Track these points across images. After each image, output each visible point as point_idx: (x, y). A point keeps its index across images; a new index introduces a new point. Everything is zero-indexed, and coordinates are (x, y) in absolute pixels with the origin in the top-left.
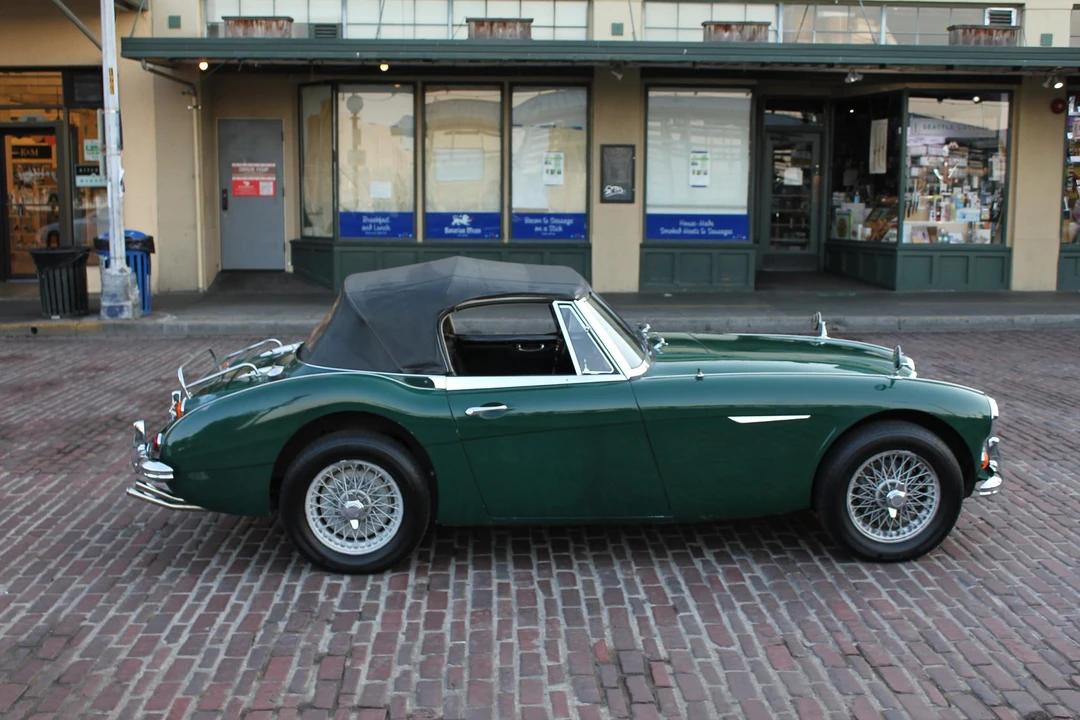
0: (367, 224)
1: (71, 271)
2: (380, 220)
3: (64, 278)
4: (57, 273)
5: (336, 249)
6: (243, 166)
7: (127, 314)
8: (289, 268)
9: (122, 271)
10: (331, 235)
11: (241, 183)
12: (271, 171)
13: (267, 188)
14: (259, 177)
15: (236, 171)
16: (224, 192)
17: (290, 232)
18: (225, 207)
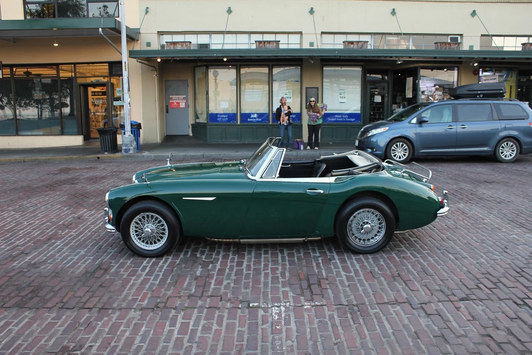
0: (219, 118)
1: (111, 136)
2: (224, 116)
3: (109, 139)
4: (106, 136)
5: (208, 127)
6: (174, 97)
7: (131, 152)
8: (191, 134)
9: (129, 136)
10: (206, 122)
11: (173, 103)
12: (184, 98)
13: (182, 105)
14: (179, 101)
15: (171, 99)
16: (167, 106)
17: (191, 121)
18: (167, 112)
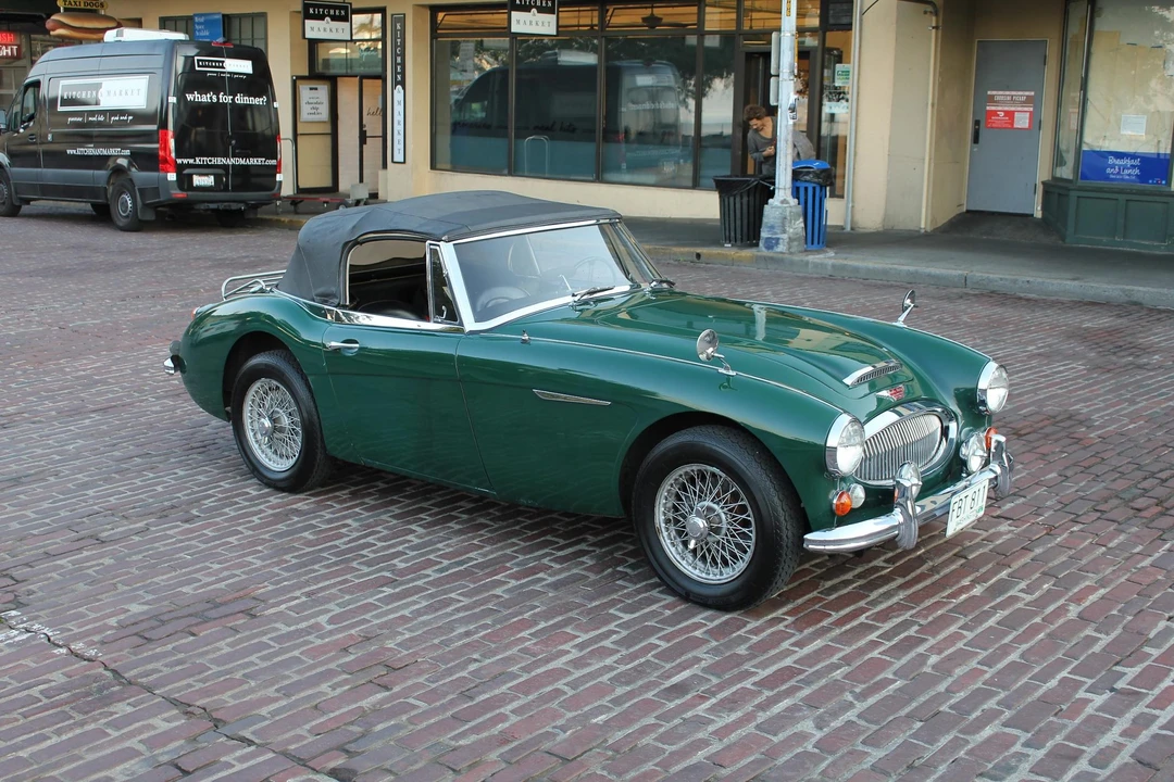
0: (1113, 166)
2: (1129, 162)
3: (738, 206)
5: (1074, 194)
6: (998, 94)
7: (781, 248)
8: (1038, 214)
9: (784, 202)
10: (1071, 177)
11: (995, 113)
12: (1029, 100)
13: (1022, 121)
14: (1014, 106)
15: (991, 99)
16: (977, 123)
17: (1043, 174)
18: (976, 140)
